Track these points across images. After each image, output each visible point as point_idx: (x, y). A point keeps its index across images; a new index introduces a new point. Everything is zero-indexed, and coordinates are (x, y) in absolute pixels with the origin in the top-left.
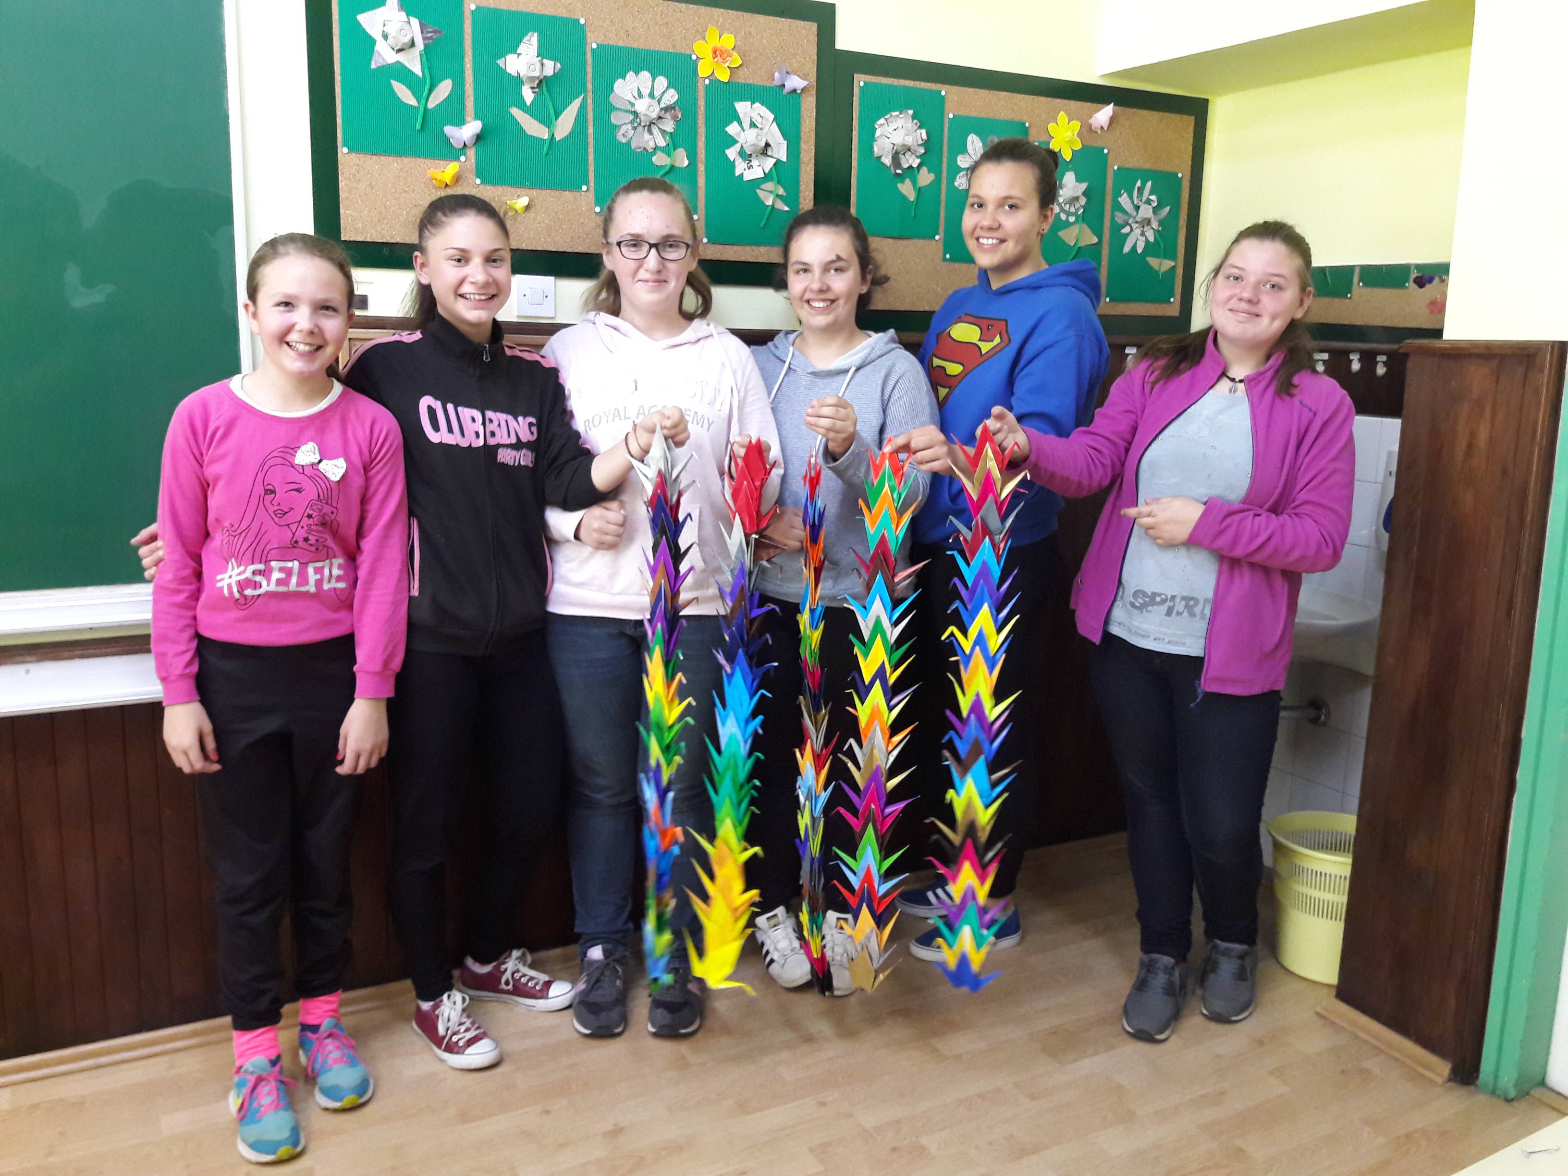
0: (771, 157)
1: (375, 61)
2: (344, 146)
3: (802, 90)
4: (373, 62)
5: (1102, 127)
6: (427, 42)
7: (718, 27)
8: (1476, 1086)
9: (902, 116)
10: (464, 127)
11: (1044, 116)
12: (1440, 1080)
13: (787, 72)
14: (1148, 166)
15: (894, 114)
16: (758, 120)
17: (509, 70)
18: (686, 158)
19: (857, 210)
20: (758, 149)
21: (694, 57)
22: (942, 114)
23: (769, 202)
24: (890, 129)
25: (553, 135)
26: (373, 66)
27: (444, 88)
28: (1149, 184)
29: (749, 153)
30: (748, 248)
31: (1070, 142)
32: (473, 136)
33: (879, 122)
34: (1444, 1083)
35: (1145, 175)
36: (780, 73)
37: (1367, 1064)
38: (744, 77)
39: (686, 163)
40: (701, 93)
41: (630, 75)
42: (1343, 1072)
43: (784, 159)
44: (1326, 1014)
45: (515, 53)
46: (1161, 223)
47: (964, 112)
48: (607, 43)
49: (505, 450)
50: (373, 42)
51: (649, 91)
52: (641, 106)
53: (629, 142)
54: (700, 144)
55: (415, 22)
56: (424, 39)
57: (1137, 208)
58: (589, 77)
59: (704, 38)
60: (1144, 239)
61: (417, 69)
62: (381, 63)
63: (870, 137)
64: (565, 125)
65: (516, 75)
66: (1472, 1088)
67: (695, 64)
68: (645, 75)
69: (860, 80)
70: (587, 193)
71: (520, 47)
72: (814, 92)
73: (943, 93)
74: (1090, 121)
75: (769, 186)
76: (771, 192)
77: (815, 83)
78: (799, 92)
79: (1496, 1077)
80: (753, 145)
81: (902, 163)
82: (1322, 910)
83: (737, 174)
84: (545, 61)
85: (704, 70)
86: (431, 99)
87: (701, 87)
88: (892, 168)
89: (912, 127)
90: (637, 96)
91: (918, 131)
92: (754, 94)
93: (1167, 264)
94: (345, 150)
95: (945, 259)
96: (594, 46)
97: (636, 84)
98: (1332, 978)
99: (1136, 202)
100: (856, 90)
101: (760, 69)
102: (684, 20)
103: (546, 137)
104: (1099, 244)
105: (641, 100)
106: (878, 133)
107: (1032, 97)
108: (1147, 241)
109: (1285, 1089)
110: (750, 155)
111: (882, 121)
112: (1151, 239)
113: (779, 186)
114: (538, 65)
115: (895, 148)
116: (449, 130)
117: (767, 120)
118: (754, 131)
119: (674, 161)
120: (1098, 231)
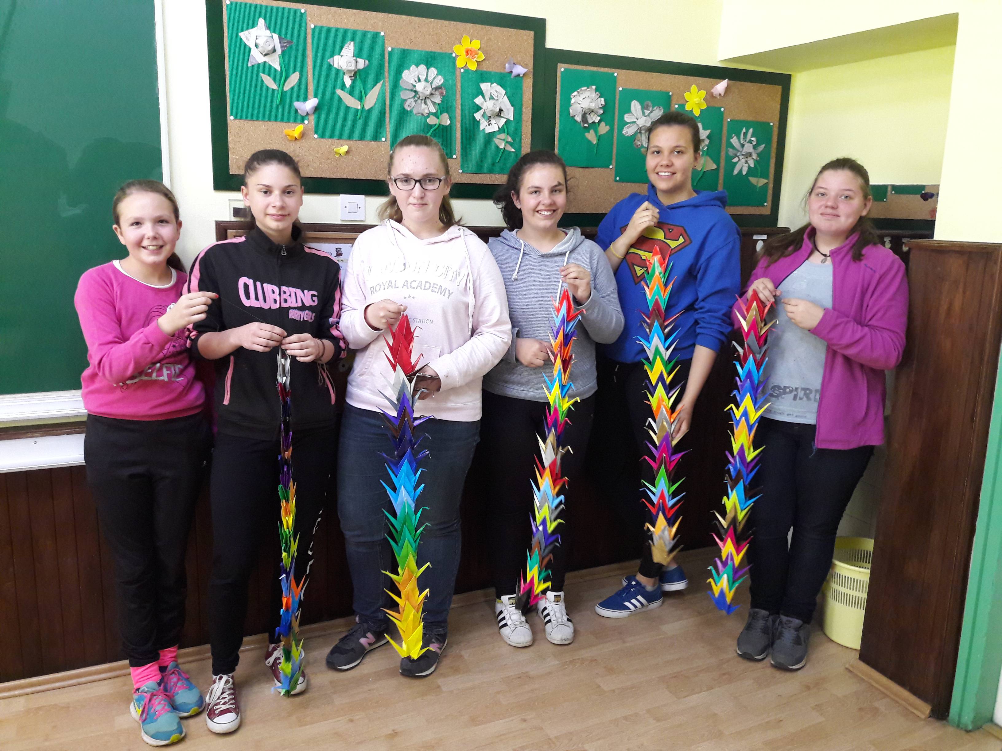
0: (503, 117)
1: (251, 61)
2: (232, 115)
3: (524, 74)
4: (249, 62)
5: (720, 95)
6: (283, 49)
7: (469, 36)
8: (948, 721)
9: (589, 90)
10: (307, 102)
11: (682, 88)
12: (923, 717)
13: (514, 63)
14: (750, 118)
15: (583, 88)
16: (495, 95)
17: (335, 66)
18: (448, 120)
19: (559, 150)
20: (495, 113)
21: (454, 55)
22: (615, 88)
23: (502, 147)
24: (581, 98)
25: (364, 106)
26: (249, 65)
27: (295, 78)
28: (751, 130)
29: (489, 115)
30: (488, 176)
31: (699, 104)
32: (312, 108)
33: (573, 94)
34: (925, 719)
35: (748, 124)
36: (509, 64)
37: (876, 704)
38: (485, 67)
39: (449, 122)
40: (459, 78)
41: (413, 67)
42: (861, 709)
43: (512, 119)
44: (851, 669)
45: (340, 55)
46: (759, 155)
47: (630, 86)
48: (398, 47)
49: (294, 310)
50: (249, 49)
51: (425, 77)
52: (420, 87)
53: (412, 110)
54: (458, 110)
55: (276, 36)
56: (282, 47)
57: (743, 146)
58: (387, 68)
59: (460, 43)
60: (747, 165)
61: (277, 66)
62: (254, 63)
63: (567, 104)
64: (371, 100)
65: (340, 68)
66: (944, 722)
67: (455, 59)
68: (423, 67)
69: (562, 68)
70: (385, 143)
71: (343, 51)
72: (531, 76)
73: (616, 74)
74: (712, 91)
75: (502, 136)
76: (503, 140)
77: (532, 70)
78: (521, 76)
79: (960, 716)
80: (492, 110)
81: (588, 119)
82: (851, 601)
83: (481, 129)
84: (359, 60)
85: (460, 63)
86: (286, 84)
87: (458, 74)
88: (582, 123)
89: (595, 96)
90: (417, 80)
91: (599, 99)
92: (492, 78)
93: (763, 181)
94: (232, 118)
95: (616, 181)
96: (390, 49)
97: (417, 73)
98: (858, 646)
99: (742, 142)
100: (559, 74)
101: (497, 61)
102: (448, 32)
103: (359, 107)
104: (717, 170)
105: (419, 83)
106: (573, 101)
107: (674, 76)
108: (749, 167)
109: (822, 719)
110: (490, 117)
111: (575, 93)
112: (752, 165)
113: (509, 136)
114: (354, 62)
115: (584, 110)
116: (297, 104)
117: (501, 94)
118: (492, 102)
119: (441, 121)
120: (717, 161)
